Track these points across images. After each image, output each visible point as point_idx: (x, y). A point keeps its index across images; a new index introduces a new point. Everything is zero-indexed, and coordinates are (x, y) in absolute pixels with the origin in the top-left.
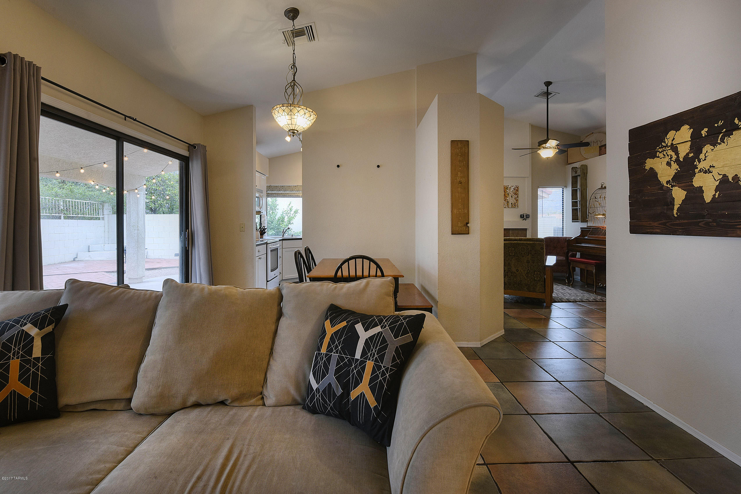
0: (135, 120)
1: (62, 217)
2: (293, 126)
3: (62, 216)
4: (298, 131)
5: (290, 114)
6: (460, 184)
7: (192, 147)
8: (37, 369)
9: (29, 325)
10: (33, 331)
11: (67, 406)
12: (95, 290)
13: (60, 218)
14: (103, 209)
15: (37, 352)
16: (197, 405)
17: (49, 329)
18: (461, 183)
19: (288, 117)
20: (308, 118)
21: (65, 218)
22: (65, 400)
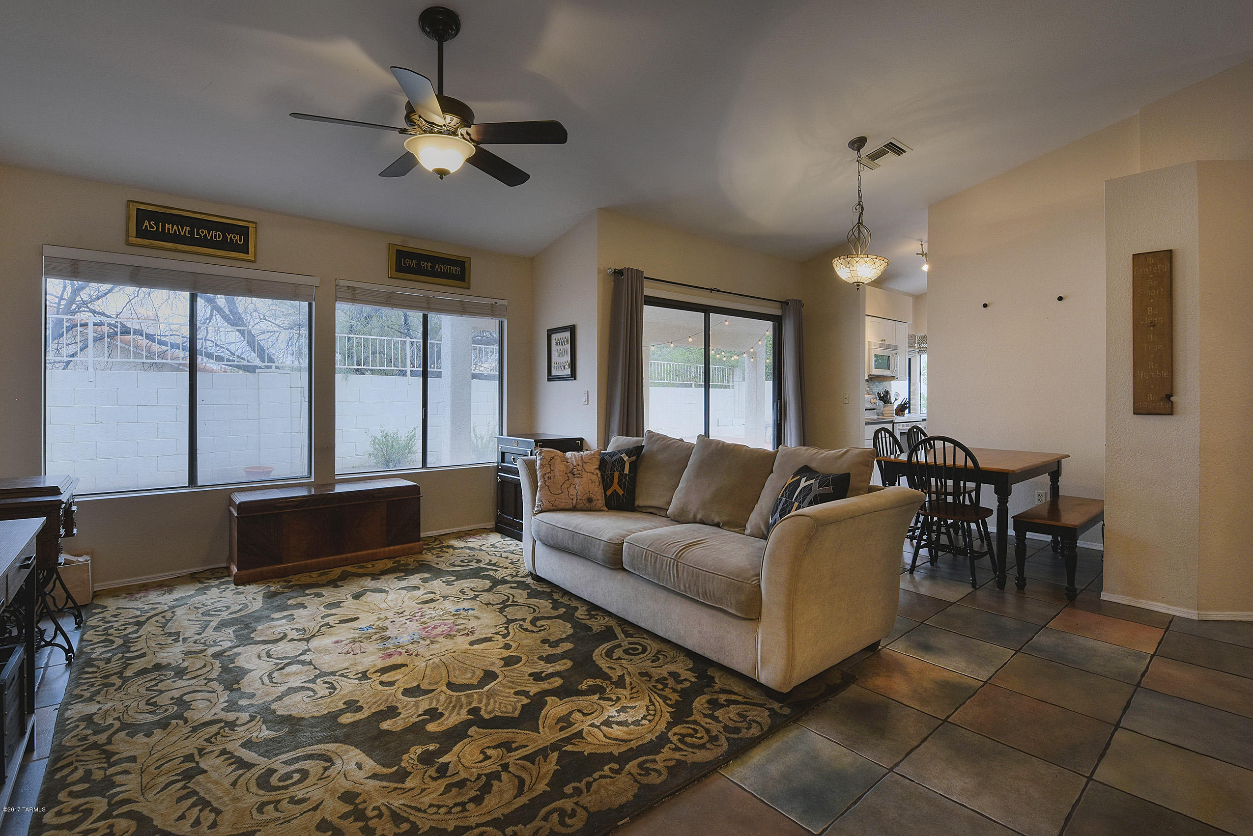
0: (719, 291)
1: (693, 385)
2: (855, 279)
3: (694, 383)
4: (863, 283)
5: (848, 266)
6: (1152, 328)
7: (784, 304)
8: (626, 480)
9: (624, 454)
10: (626, 458)
11: (638, 506)
12: (660, 438)
13: (691, 386)
14: (733, 375)
15: (626, 471)
16: (702, 522)
17: (634, 458)
18: (1153, 326)
19: (847, 270)
20: (872, 266)
21: (695, 387)
22: (639, 502)
